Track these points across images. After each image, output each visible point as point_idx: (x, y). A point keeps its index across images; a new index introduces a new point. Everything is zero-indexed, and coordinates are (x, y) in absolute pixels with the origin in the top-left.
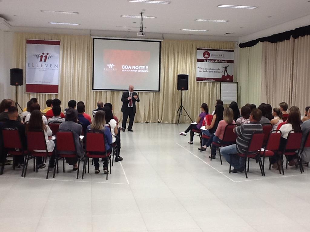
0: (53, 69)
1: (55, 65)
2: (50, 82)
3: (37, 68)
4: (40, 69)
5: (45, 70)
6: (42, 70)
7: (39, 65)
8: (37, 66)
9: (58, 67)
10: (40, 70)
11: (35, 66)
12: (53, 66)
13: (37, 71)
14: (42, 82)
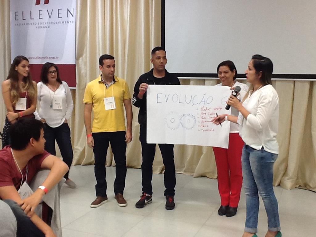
0: (63, 22)
1: (68, 10)
2: (57, 58)
3: (32, 21)
4: (37, 25)
5: (46, 25)
6: (41, 27)
7: (35, 15)
8: (31, 17)
9: (74, 15)
10: (37, 27)
11: (27, 16)
12: (64, 13)
13: (31, 29)
14: (42, 58)
